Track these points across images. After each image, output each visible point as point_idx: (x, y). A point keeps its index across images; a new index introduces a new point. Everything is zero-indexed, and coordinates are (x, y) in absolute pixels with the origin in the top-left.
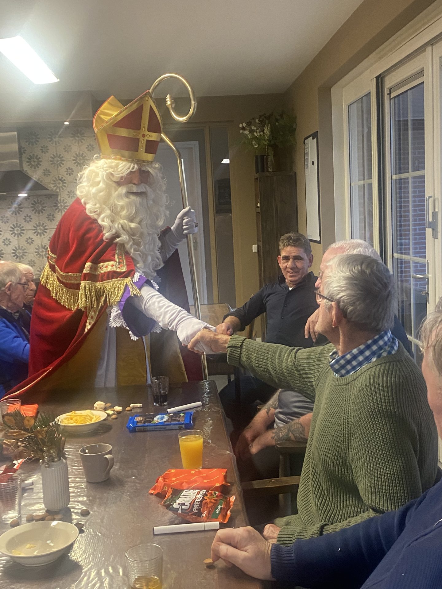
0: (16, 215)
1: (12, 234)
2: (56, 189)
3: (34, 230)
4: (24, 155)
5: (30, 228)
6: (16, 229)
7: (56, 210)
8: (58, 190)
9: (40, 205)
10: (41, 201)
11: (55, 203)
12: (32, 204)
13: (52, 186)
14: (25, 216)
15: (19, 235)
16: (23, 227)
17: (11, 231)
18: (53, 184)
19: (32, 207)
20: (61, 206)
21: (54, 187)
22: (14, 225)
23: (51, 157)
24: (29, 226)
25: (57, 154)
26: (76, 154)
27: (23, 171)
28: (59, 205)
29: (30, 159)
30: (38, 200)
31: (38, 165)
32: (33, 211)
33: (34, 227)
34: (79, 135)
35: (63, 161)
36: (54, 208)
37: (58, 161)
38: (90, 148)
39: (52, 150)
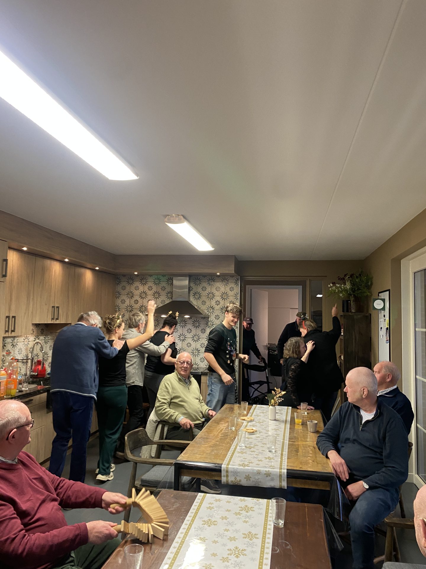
0: (183, 328)
1: (179, 340)
2: (209, 313)
3: (192, 338)
4: (191, 292)
5: (190, 337)
6: (181, 337)
7: (207, 326)
8: (209, 314)
9: (197, 323)
10: (198, 320)
11: (207, 322)
12: (193, 322)
13: (206, 311)
14: (188, 329)
15: (183, 340)
16: (186, 336)
17: (178, 337)
18: (207, 310)
19: (192, 324)
20: (210, 324)
21: (207, 312)
22: (180, 334)
23: (207, 294)
24: (189, 335)
25: (211, 292)
26: (223, 292)
27: (190, 301)
28: (209, 323)
29: (195, 294)
30: (196, 320)
31: (200, 297)
32: (193, 326)
33: (192, 336)
34: (226, 281)
35: (215, 296)
36: (206, 325)
37: (211, 296)
38: (232, 289)
39: (208, 290)
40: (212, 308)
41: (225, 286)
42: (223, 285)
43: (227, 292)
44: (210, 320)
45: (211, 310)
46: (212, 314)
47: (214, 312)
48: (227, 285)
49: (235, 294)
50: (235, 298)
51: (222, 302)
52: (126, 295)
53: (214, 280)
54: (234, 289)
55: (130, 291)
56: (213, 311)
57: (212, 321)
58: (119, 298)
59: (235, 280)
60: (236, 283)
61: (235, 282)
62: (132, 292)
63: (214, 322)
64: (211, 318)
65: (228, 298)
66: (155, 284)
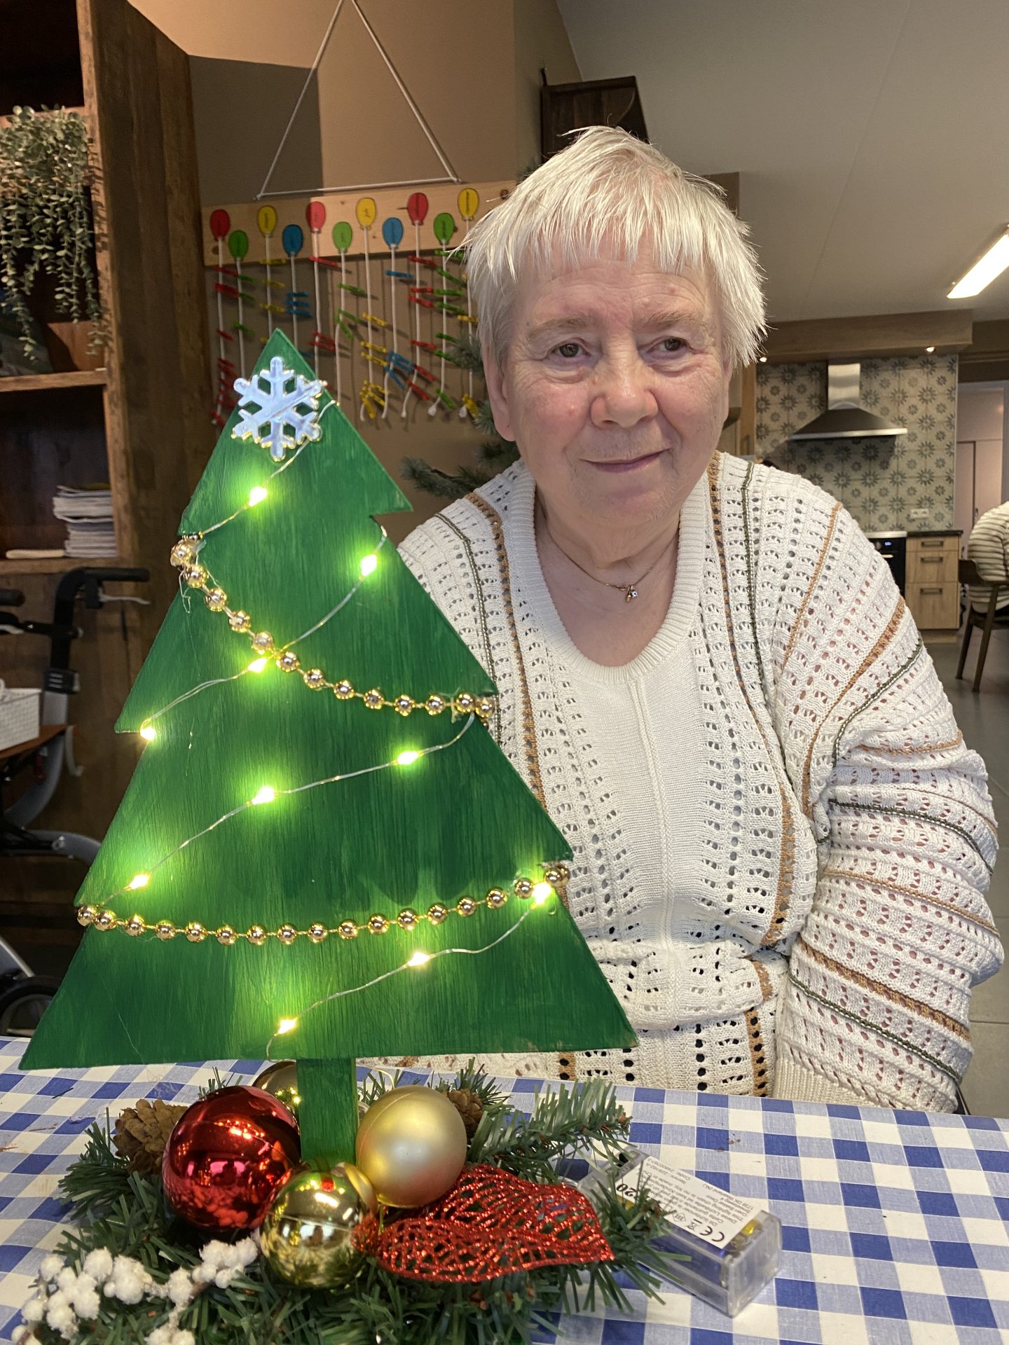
0: (843, 462)
1: (835, 485)
3: (862, 480)
5: (858, 478)
11: (891, 448)
14: (853, 465)
16: (849, 476)
22: (839, 474)
23: (892, 393)
24: (858, 475)
25: (899, 389)
26: (923, 388)
28: (896, 450)
29: (866, 396)
32: (863, 457)
33: (863, 476)
34: (930, 367)
35: (907, 397)
37: (899, 398)
38: (942, 381)
39: (894, 385)
41: (927, 376)
42: (924, 375)
43: (931, 388)
48: (932, 374)
49: (948, 390)
50: (948, 399)
53: (903, 365)
54: (946, 380)
57: (902, 444)
59: (949, 362)
60: (951, 369)
61: (948, 367)
63: (905, 447)
65: (934, 399)
66: (784, 380)
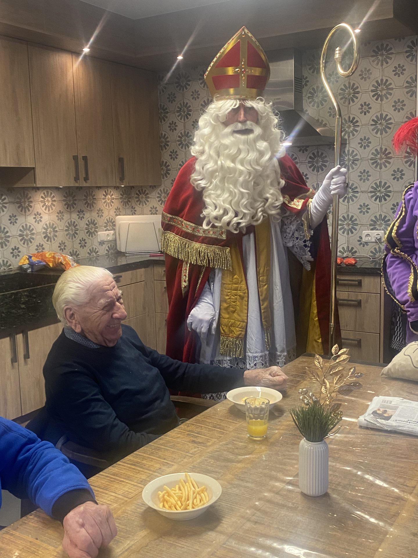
40: (352, 122)
41: (382, 65)
42: (377, 64)
43: (387, 80)
44: (348, 151)
45: (349, 127)
46: (353, 135)
47: (357, 131)
48: (387, 63)
49: (407, 82)
50: (407, 93)
51: (375, 106)
52: (178, 112)
54: (405, 70)
55: (184, 103)
56: (354, 130)
57: (353, 151)
58: (164, 121)
59: (408, 46)
60: (410, 54)
61: (407, 52)
62: (187, 103)
63: (356, 155)
64: (351, 145)
65: (391, 94)
